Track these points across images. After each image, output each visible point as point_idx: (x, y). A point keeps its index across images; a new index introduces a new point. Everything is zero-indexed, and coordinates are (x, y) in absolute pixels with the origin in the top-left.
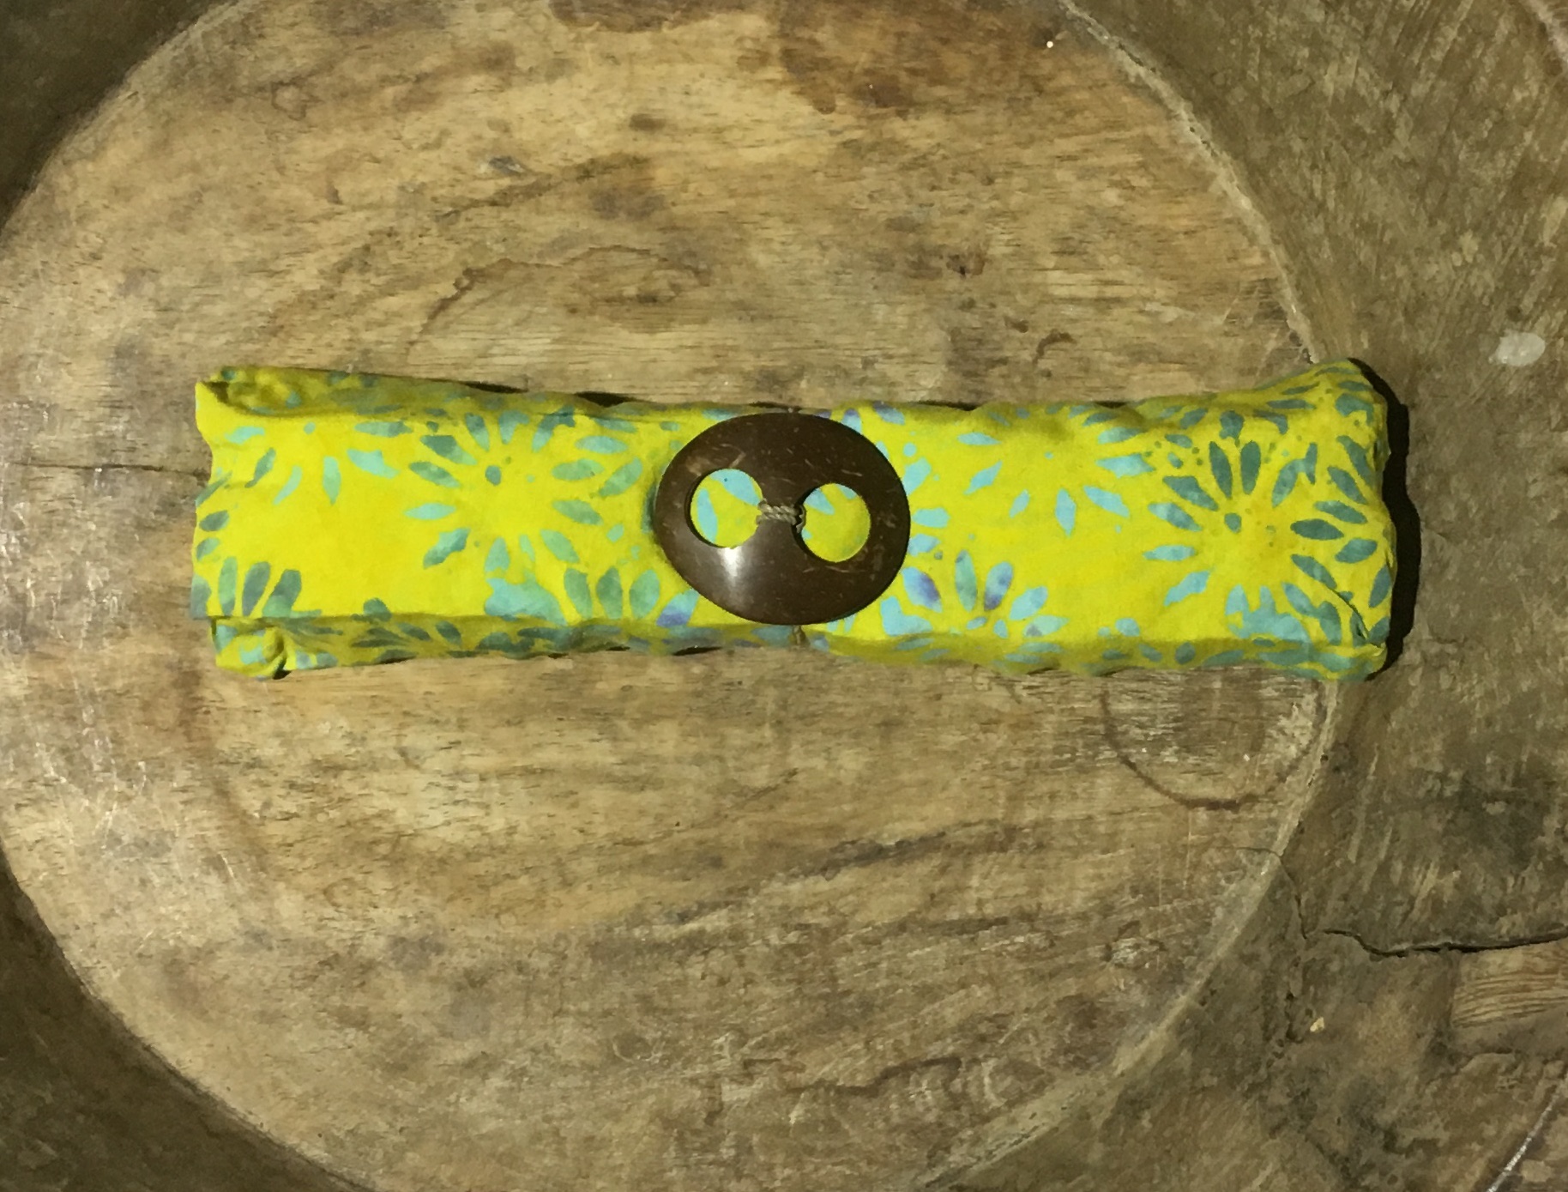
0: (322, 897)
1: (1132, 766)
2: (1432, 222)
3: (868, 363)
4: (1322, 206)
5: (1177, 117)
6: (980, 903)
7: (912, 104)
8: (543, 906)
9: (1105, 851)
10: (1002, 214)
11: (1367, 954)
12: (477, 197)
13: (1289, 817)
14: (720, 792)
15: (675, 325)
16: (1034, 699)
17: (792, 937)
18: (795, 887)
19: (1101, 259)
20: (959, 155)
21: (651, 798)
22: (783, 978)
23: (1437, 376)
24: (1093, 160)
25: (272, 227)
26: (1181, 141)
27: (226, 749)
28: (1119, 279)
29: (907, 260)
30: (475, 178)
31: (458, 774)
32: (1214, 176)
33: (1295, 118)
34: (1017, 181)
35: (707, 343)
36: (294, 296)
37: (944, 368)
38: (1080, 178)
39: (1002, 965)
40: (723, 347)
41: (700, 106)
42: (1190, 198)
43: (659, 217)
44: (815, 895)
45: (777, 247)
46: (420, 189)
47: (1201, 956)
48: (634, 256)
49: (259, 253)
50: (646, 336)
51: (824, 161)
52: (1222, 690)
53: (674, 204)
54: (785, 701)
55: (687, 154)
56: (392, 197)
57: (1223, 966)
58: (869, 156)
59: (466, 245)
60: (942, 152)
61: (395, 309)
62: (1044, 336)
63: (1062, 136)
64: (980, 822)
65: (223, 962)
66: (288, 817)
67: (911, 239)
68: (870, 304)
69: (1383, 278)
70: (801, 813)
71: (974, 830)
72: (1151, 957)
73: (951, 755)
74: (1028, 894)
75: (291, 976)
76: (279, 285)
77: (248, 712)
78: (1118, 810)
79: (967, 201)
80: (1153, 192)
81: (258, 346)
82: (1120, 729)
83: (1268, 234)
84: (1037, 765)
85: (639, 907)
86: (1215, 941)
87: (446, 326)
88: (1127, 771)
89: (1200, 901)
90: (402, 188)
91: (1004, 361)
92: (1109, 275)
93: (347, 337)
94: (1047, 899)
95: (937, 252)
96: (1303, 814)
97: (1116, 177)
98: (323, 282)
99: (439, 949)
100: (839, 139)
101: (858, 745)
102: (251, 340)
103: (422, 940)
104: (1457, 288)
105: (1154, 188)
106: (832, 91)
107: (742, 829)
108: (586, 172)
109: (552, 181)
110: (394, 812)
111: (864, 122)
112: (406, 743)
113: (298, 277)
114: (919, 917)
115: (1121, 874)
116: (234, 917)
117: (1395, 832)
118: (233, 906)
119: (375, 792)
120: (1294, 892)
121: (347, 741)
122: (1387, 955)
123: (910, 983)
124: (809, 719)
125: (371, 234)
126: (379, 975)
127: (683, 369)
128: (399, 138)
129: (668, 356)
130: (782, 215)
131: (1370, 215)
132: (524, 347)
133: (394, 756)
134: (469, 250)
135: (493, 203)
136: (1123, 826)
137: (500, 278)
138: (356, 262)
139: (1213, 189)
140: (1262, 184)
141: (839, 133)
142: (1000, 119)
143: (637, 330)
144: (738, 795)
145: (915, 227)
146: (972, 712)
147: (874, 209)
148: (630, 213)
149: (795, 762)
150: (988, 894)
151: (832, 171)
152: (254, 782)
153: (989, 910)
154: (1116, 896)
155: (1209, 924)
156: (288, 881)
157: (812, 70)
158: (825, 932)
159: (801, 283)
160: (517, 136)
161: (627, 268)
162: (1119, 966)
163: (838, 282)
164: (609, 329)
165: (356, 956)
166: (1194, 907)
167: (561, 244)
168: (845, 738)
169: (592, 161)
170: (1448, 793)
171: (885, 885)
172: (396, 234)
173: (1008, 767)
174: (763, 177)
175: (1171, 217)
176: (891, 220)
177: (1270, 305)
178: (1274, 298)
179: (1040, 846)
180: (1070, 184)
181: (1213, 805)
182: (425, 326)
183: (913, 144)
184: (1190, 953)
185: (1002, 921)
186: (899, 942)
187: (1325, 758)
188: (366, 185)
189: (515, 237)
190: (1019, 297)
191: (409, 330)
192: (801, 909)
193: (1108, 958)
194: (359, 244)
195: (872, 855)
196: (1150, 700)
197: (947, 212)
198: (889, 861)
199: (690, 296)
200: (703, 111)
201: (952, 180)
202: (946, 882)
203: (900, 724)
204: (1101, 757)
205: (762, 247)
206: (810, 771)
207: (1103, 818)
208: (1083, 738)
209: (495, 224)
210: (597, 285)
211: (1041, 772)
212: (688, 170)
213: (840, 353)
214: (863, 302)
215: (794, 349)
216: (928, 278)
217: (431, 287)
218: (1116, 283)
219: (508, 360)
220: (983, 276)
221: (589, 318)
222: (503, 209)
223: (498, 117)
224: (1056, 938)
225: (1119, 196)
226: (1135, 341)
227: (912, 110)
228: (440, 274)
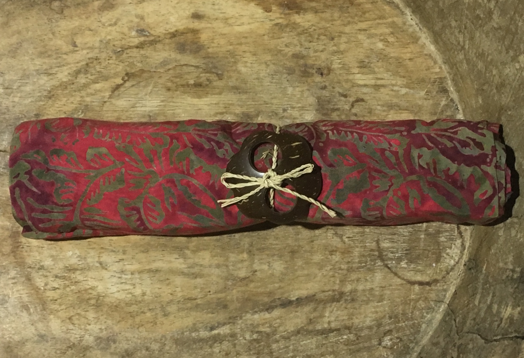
0: (68, 321)
1: (389, 268)
2: (507, 52)
3: (285, 110)
4: (463, 48)
5: (406, 14)
6: (329, 323)
7: (302, 9)
8: (156, 324)
9: (379, 302)
10: (337, 52)
11: (483, 341)
12: (131, 45)
13: (451, 288)
14: (227, 279)
15: (209, 95)
16: (351, 242)
17: (255, 336)
18: (256, 316)
19: (376, 70)
20: (320, 29)
21: (199, 280)
22: (252, 353)
23: (509, 113)
24: (373, 31)
25: (49, 56)
26: (407, 23)
27: (31, 263)
29: (300, 70)
30: (130, 37)
31: (122, 272)
32: (420, 37)
33: (453, 13)
34: (344, 39)
35: (222, 102)
36: (58, 83)
37: (314, 112)
38: (368, 38)
39: (338, 348)
40: (228, 104)
41: (219, 9)
42: (411, 46)
43: (202, 53)
44: (264, 319)
45: (249, 65)
46: (108, 42)
47: (417, 343)
48: (193, 68)
49: (45, 67)
50: (197, 100)
51: (267, 31)
52: (425, 239)
53: (208, 48)
54: (252, 243)
55: (214, 28)
56: (97, 45)
57: (425, 347)
58: (285, 29)
59: (127, 64)
60: (314, 28)
61: (98, 88)
62: (354, 100)
63: (360, 21)
64: (329, 291)
65: (29, 346)
66: (55, 289)
67: (302, 62)
68: (286, 87)
69: (487, 74)
70: (259, 287)
71: (327, 294)
72: (397, 344)
73: (318, 264)
74: (348, 319)
75: (56, 352)
76: (52, 79)
77: (39, 247)
78: (384, 286)
79: (324, 47)
80: (396, 43)
81: (43, 103)
82: (384, 254)
83: (441, 60)
84: (352, 268)
85: (194, 324)
86: (422, 338)
87: (119, 95)
88: (387, 270)
89: (416, 321)
90: (101, 41)
91: (338, 109)
92: (379, 76)
93: (79, 99)
94: (356, 321)
95: (312, 67)
96: (456, 287)
97: (382, 38)
98: (70, 78)
99: (114, 342)
100: (273, 22)
101: (281, 260)
102: (41, 100)
103: (108, 338)
104: (517, 78)
105: (397, 42)
106: (270, 4)
107: (235, 293)
108: (173, 35)
109: (160, 39)
110: (97, 287)
111: (283, 16)
112: (102, 260)
113: (60, 76)
114: (305, 328)
115: (385, 311)
116: (33, 329)
117: (494, 293)
118: (32, 325)
119: (89, 279)
120: (453, 318)
121: (79, 259)
122: (492, 342)
123: (301, 354)
124: (261, 250)
125: (89, 59)
126: (90, 352)
127: (212, 113)
128: (100, 21)
129: (206, 107)
130: (250, 52)
131: (483, 50)
132: (148, 104)
133: (98, 265)
134: (128, 66)
135: (137, 47)
137: (140, 76)
138: (83, 70)
139: (420, 42)
140: (439, 40)
141: (274, 20)
142: (336, 15)
143: (193, 97)
144: (234, 280)
145: (303, 57)
146: (326, 247)
147: (287, 50)
148: (191, 52)
149: (256, 267)
150: (333, 319)
151: (271, 35)
152: (41, 275)
153: (333, 325)
154: (383, 320)
155: (420, 331)
156: (54, 314)
158: (268, 335)
159: (258, 79)
160: (146, 21)
161: (190, 73)
162: (384, 347)
163: (273, 78)
164: (183, 97)
165: (81, 344)
166: (414, 324)
167: (164, 63)
168: (275, 258)
169: (176, 31)
170: (515, 276)
171: (291, 315)
172: (99, 59)
173: (340, 269)
174: (243, 37)
175: (404, 53)
176: (294, 54)
177: (443, 88)
178: (444, 84)
179: (353, 300)
180: (364, 40)
181: (421, 283)
182: (110, 95)
183: (302, 24)
184: (412, 342)
185: (338, 330)
186: (298, 338)
187: (465, 265)
188: (87, 40)
189: (145, 61)
190: (344, 84)
191: (104, 97)
192: (258, 325)
193: (380, 344)
194: (84, 63)
195: (286, 304)
196: (396, 242)
197: (316, 51)
198: (293, 306)
199: (215, 84)
200: (220, 11)
201: (318, 39)
202: (316, 314)
203: (298, 252)
204: (377, 265)
205: (243, 65)
206: (262, 271)
207: (378, 289)
208: (369, 257)
209: (138, 55)
210: (178, 80)
211: (353, 271)
212: (214, 34)
213: (274, 106)
214: (283, 86)
215: (256, 104)
216: (308, 77)
217: (113, 80)
218: (382, 79)
219: (143, 109)
220: (330, 76)
221: (175, 92)
222: (141, 49)
223: (139, 13)
224: (359, 336)
225: (383, 45)
226: (389, 102)
227: (302, 11)
228: (116, 75)
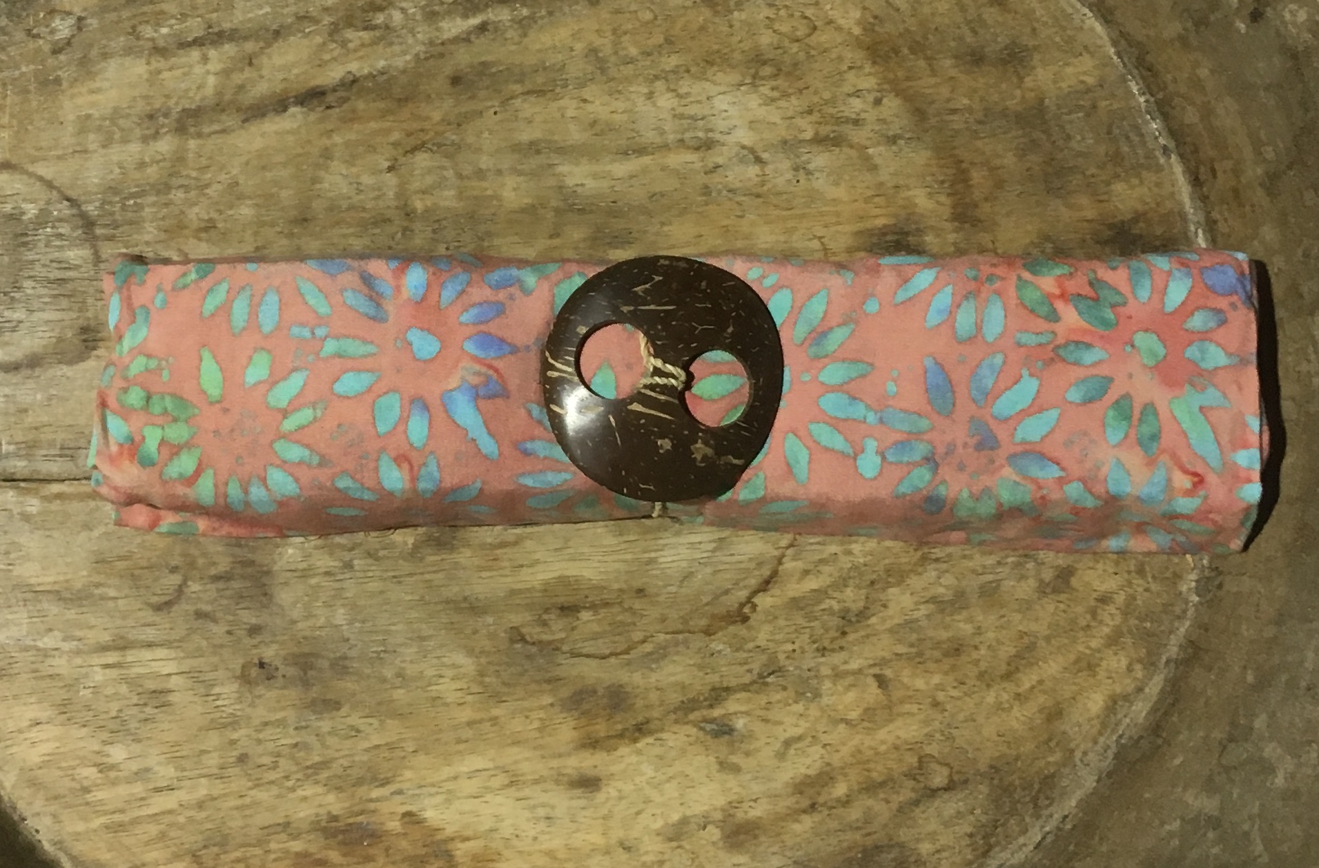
3: (348, 566)
5: (53, 843)
6: (205, 59)
7: (324, 831)
9: (88, 116)
10: (225, 726)
12: (743, 695)
14: (458, 146)
15: (538, 587)
17: (380, 19)
18: (381, 64)
19: (124, 689)
20: (273, 783)
21: (525, 136)
24: (138, 789)
25: (938, 645)
26: (48, 818)
28: (107, 671)
29: (318, 671)
30: (747, 713)
34: (212, 761)
35: (507, 572)
36: (909, 581)
37: (276, 568)
38: (147, 770)
40: (490, 569)
41: (534, 807)
42: (38, 760)
43: (565, 692)
44: (361, 58)
45: (448, 673)
46: (800, 695)
48: (585, 651)
49: (948, 619)
50: (568, 573)
51: (407, 763)
53: (552, 705)
55: (543, 757)
56: (826, 687)
58: (362, 773)
59: (751, 645)
60: (290, 784)
61: (811, 578)
62: (175, 608)
63: (170, 812)
64: (209, 135)
67: (315, 692)
68: (350, 623)
70: (380, 132)
71: (216, 127)
72: (38, 23)
73: (241, 197)
74: (159, 72)
76: (925, 590)
78: (78, 156)
79: (261, 736)
80: (75, 763)
82: (80, 232)
84: (158, 193)
85: (525, 35)
87: (760, 566)
88: (72, 194)
90: (817, 695)
91: (215, 579)
92: (113, 673)
93: (853, 546)
94: (140, 69)
95: (289, 682)
97: (113, 774)
98: (882, 596)
100: (394, 787)
101: (331, 199)
105: (74, 768)
106: (405, 834)
107: (435, 113)
108: (641, 730)
109: (673, 717)
111: (372, 806)
112: (757, 169)
113: (907, 601)
114: (262, 44)
115: (72, 97)
119: (780, 122)
121: (811, 166)
124: (380, 220)
125: (842, 648)
127: (529, 544)
128: (825, 746)
129: (544, 556)
130: (447, 705)
132: (685, 553)
133: (766, 156)
134: (744, 640)
135: (727, 689)
136: (73, 140)
137: (713, 616)
138: (853, 619)
141: (392, 794)
142: (236, 823)
143: (578, 580)
144: (439, 145)
145: (312, 705)
146: (225, 237)
147: (355, 720)
148: (595, 692)
149: (391, 180)
150: (197, 70)
151: (398, 753)
152: (892, 122)
153: (195, 54)
154: (75, 75)
156: (850, 35)
157: (426, 855)
158: (349, 22)
159: (422, 639)
160: (712, 759)
161: (591, 639)
162: (69, 13)
163: (384, 643)
164: (604, 577)
167: (660, 655)
168: (345, 204)
169: (635, 741)
171: (295, 71)
172: (818, 650)
173: (186, 188)
174: (467, 742)
175: (55, 739)
176: (338, 709)
179: (151, 117)
180: (159, 764)
182: (781, 564)
183: (319, 789)
185: (184, 45)
186: (278, 20)
188: (851, 695)
189: (703, 658)
190: (204, 644)
191: (796, 558)
192: (374, 43)
193: (80, 19)
194: (851, 637)
195: (311, 97)
196: (52, 261)
197: (281, 723)
198: (293, 94)
199: (527, 617)
200: (532, 802)
201: (279, 755)
202: (238, 78)
203: (291, 222)
204: (97, 204)
205: (462, 670)
206: (376, 172)
207: (92, 147)
208: (115, 221)
209: (724, 669)
210: (619, 618)
211: (152, 186)
212: (541, 742)
213: (378, 573)
214: (357, 625)
215: (422, 574)
216: (294, 656)
217: (779, 601)
218: (107, 666)
219: (695, 538)
220: (241, 661)
221: (624, 586)
222: (718, 685)
223: (731, 776)
224: (129, 34)
225: (108, 756)
226: (85, 609)
227: (323, 824)
228: (772, 617)
